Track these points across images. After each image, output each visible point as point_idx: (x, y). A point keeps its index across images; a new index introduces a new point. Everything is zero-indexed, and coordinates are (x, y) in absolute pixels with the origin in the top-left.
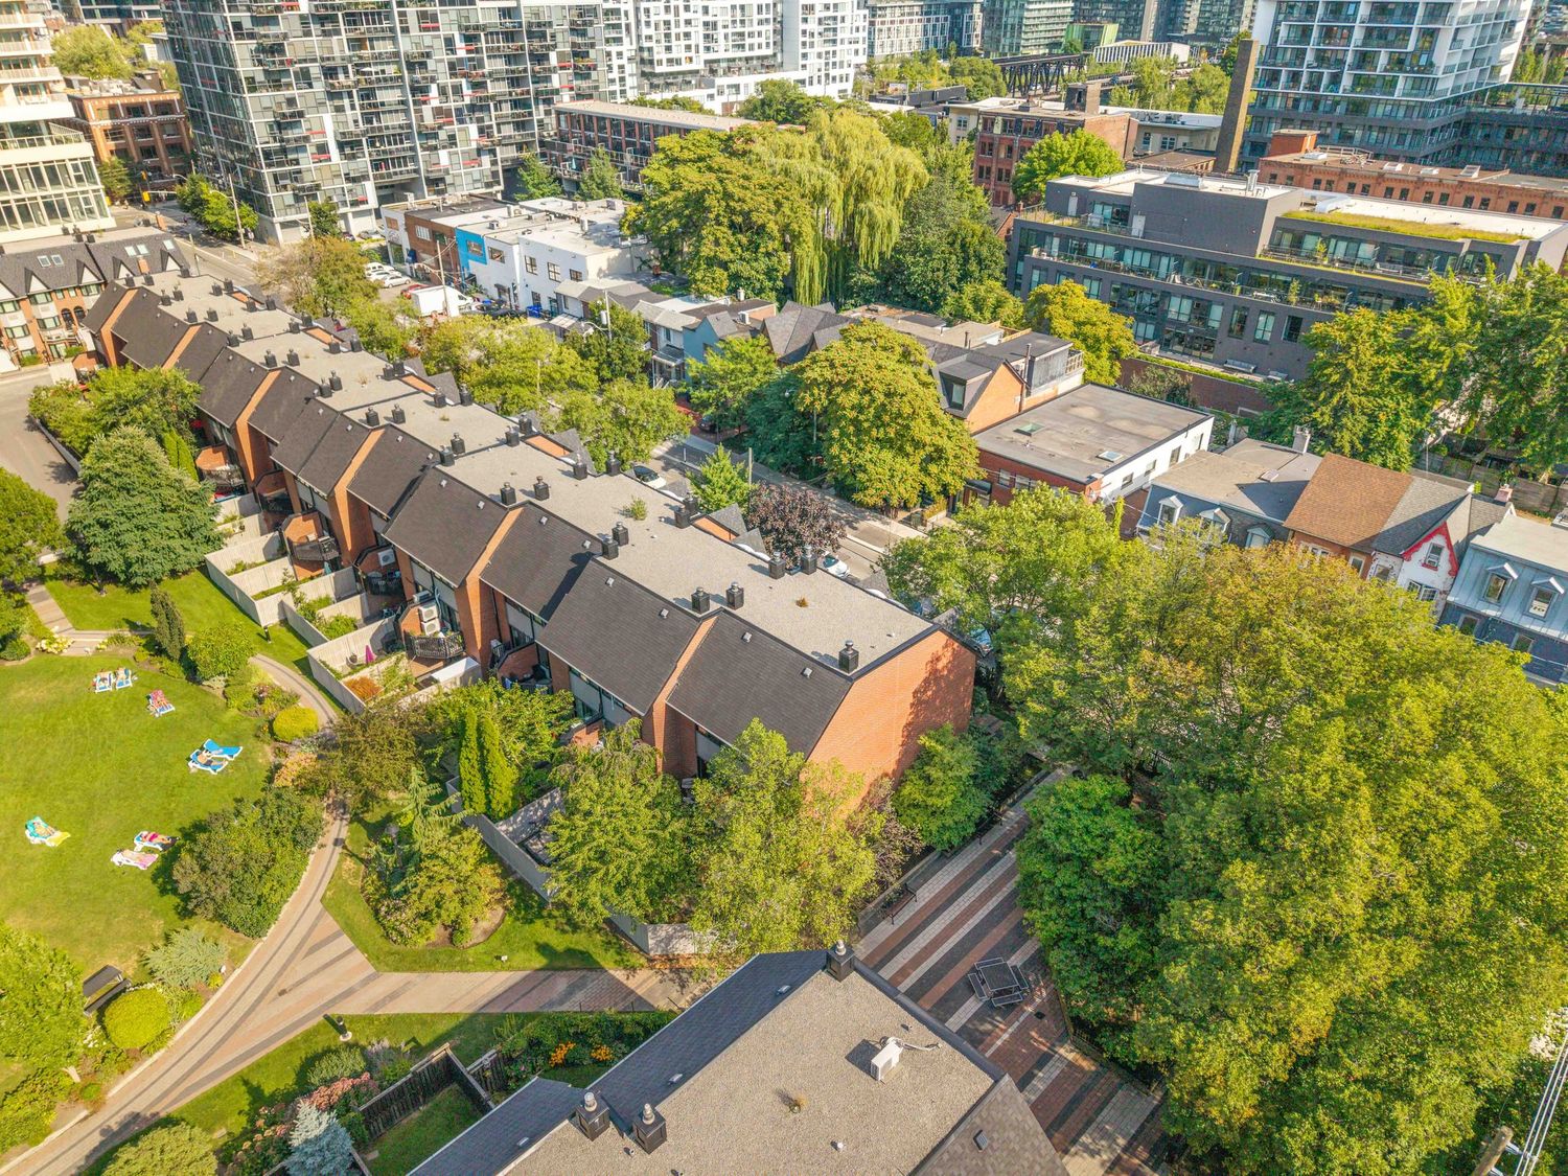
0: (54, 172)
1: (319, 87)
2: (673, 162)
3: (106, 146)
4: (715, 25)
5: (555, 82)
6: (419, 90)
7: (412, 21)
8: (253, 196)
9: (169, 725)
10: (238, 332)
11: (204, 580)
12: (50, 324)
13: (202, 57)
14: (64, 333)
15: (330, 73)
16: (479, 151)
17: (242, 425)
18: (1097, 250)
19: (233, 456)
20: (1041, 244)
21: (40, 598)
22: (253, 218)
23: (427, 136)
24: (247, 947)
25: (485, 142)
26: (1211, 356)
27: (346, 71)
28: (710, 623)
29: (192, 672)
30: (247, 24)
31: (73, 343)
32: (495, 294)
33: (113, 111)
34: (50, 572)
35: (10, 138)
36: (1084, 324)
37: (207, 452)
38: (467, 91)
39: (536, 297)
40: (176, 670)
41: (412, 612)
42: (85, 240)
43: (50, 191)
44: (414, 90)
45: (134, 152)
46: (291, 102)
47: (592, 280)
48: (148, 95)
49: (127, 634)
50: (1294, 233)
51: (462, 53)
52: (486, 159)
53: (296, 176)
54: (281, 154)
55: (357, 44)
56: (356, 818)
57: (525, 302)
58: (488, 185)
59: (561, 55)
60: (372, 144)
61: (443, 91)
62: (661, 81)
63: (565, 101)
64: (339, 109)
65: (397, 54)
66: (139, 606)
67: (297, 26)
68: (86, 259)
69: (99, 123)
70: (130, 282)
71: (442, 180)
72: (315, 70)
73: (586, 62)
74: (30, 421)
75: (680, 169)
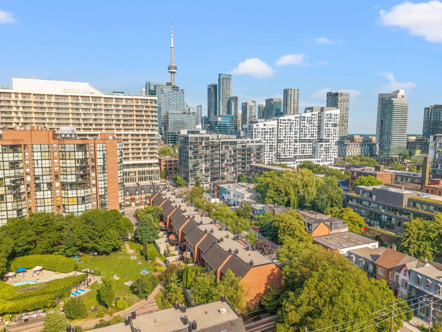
0: (152, 172)
1: (203, 159)
2: (266, 177)
3: (163, 168)
4: (297, 148)
5: (252, 159)
6: (223, 160)
7: (224, 148)
8: (186, 179)
9: (140, 266)
10: (173, 201)
11: (153, 245)
12: (143, 199)
13: (183, 153)
14: (145, 201)
15: (206, 156)
16: (233, 172)
17: (168, 217)
18: (364, 203)
19: (165, 224)
20: (352, 200)
21: (127, 244)
22: (186, 183)
23: (223, 169)
24: (140, 300)
25: (235, 171)
26: (393, 231)
27: (209, 156)
28: (231, 255)
29: (146, 259)
30: (192, 148)
31: (146, 203)
32: (227, 201)
33: (166, 161)
34: (129, 240)
35: (147, 166)
36: (351, 218)
37: (161, 222)
38: (232, 161)
39: (235, 202)
40: (144, 257)
41: (186, 252)
42: (153, 184)
43: (151, 175)
44: (222, 160)
45: (168, 169)
46: (197, 161)
47: (246, 199)
48: (173, 159)
49: (138, 251)
50: (413, 202)
51: (233, 154)
52: (234, 174)
53: (195, 175)
54: (194, 171)
55: (212, 151)
56: (165, 286)
57: (232, 203)
58: (234, 179)
59: (254, 155)
60: (211, 170)
61: (227, 161)
62: (282, 160)
63: (254, 164)
64: (206, 163)
65: (220, 154)
66: (142, 248)
67: (201, 148)
68: (153, 188)
69: (163, 163)
70: (158, 191)
71: (224, 178)
72: (203, 156)
73: (260, 156)
74: (134, 215)
75: (267, 178)
